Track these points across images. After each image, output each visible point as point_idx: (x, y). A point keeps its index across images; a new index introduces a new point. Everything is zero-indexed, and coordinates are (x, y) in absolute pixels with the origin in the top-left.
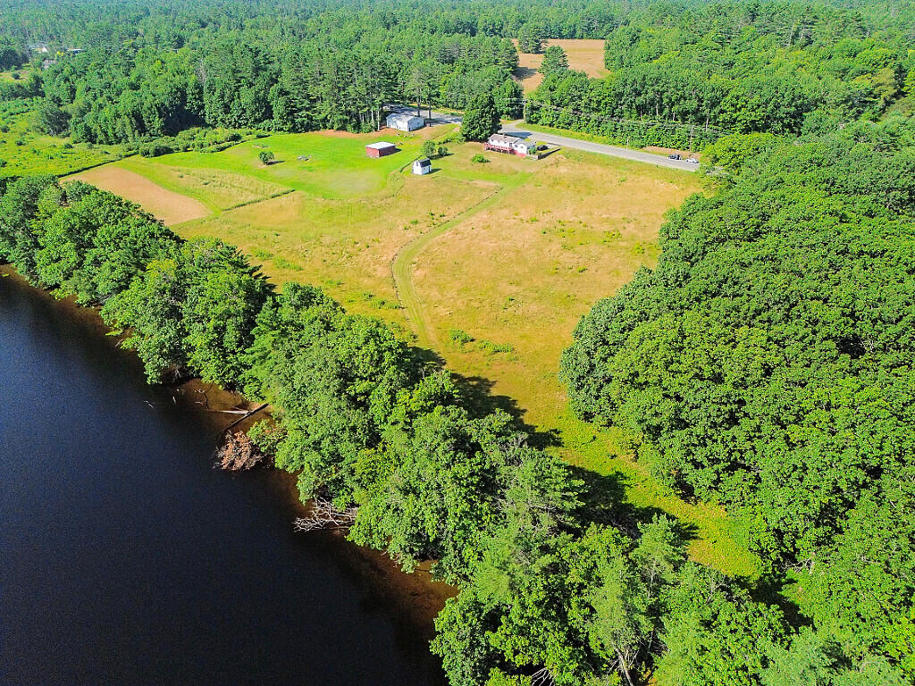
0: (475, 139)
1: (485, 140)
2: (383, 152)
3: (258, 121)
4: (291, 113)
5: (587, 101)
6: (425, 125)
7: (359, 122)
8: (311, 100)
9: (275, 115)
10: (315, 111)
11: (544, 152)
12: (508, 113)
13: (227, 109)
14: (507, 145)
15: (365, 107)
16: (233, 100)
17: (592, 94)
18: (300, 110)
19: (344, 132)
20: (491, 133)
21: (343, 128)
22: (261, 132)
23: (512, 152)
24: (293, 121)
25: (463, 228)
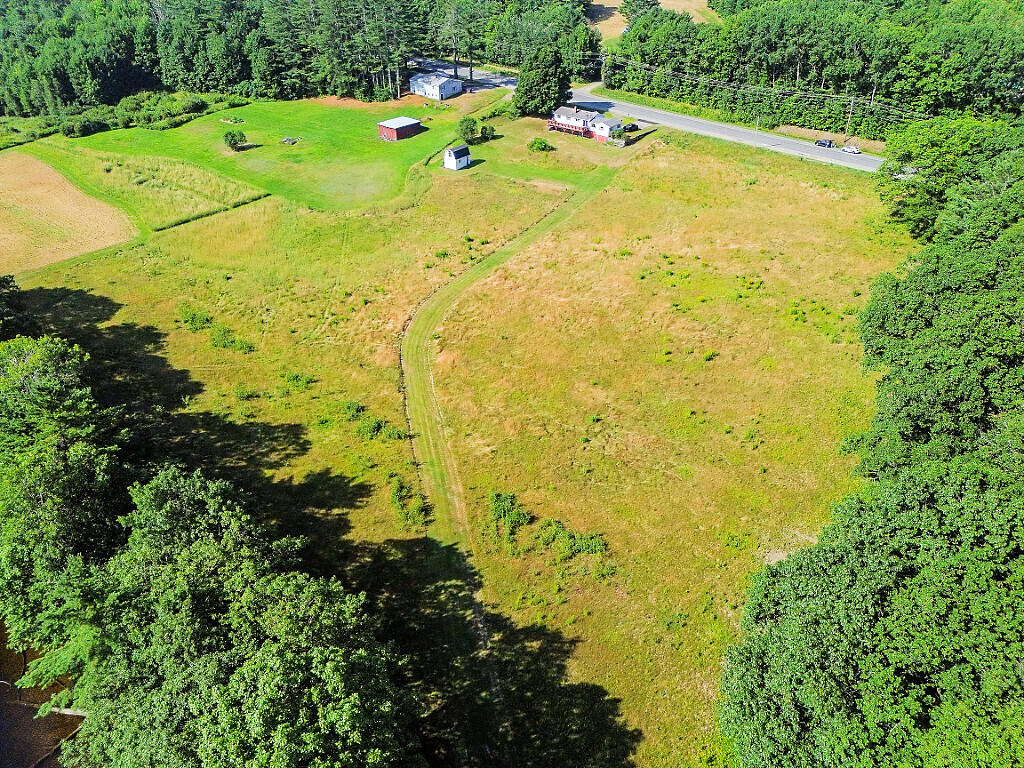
0: (535, 113)
1: (548, 115)
2: (404, 133)
3: (231, 82)
4: (278, 71)
5: (695, 57)
6: (464, 91)
7: (371, 86)
8: (304, 54)
9: (255, 74)
10: (310, 70)
11: (633, 135)
12: (579, 73)
13: (189, 65)
14: (580, 124)
15: (380, 64)
16: (197, 51)
17: (703, 47)
18: (290, 67)
19: (352, 100)
20: (557, 106)
21: (350, 95)
22: (237, 99)
23: (588, 134)
24: (280, 84)
25: (515, 267)
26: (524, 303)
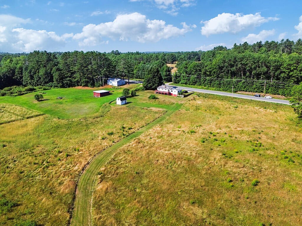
0: (150, 89)
1: (155, 89)
2: (102, 95)
4: (62, 79)
6: (126, 84)
7: (94, 82)
9: (55, 80)
14: (167, 91)
19: (87, 87)
20: (158, 86)
22: (47, 88)
23: (170, 94)
25: (144, 138)
26: (148, 155)
